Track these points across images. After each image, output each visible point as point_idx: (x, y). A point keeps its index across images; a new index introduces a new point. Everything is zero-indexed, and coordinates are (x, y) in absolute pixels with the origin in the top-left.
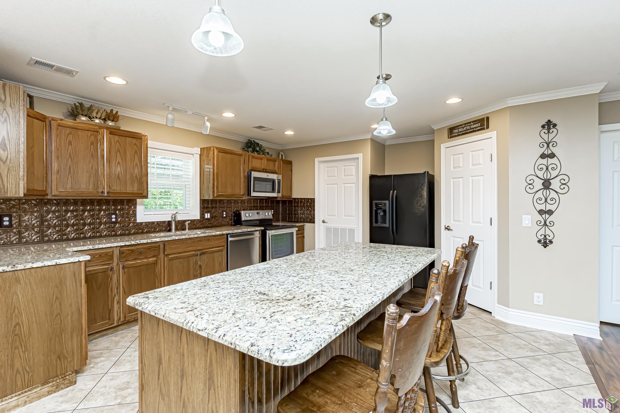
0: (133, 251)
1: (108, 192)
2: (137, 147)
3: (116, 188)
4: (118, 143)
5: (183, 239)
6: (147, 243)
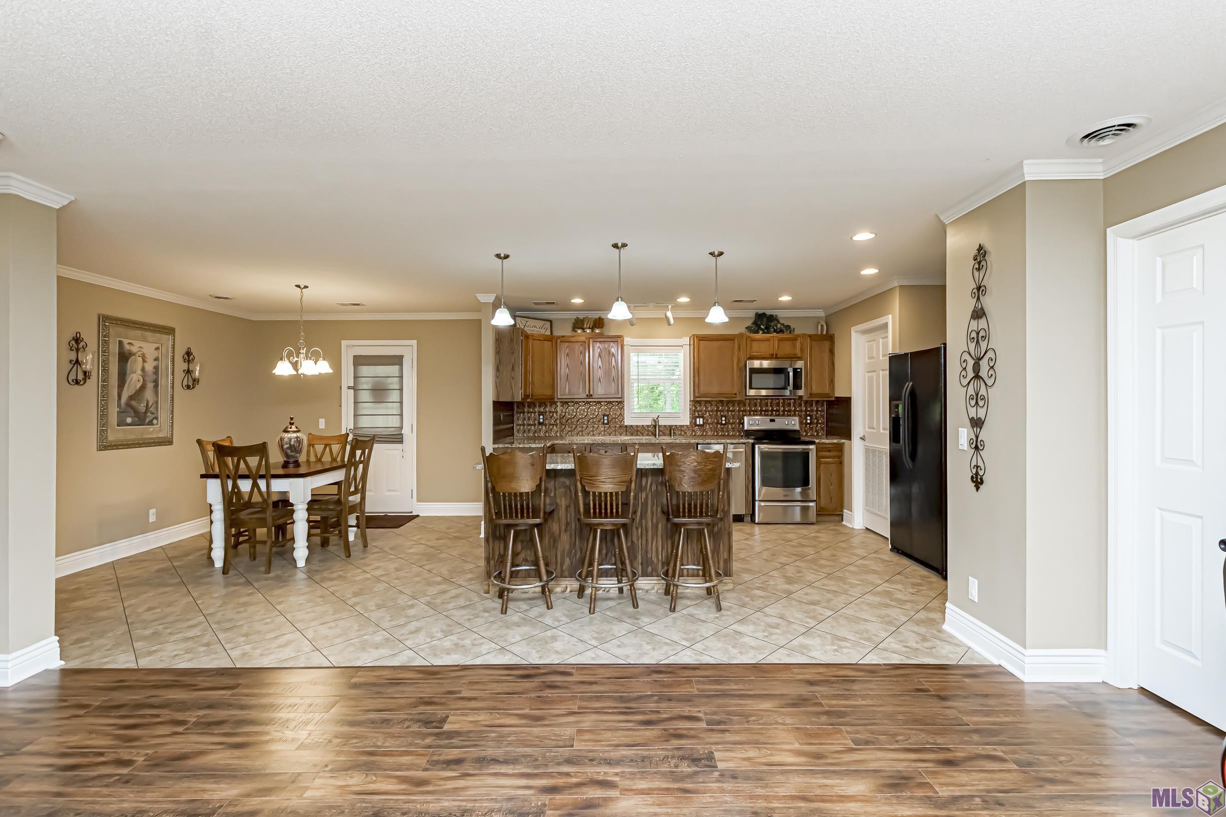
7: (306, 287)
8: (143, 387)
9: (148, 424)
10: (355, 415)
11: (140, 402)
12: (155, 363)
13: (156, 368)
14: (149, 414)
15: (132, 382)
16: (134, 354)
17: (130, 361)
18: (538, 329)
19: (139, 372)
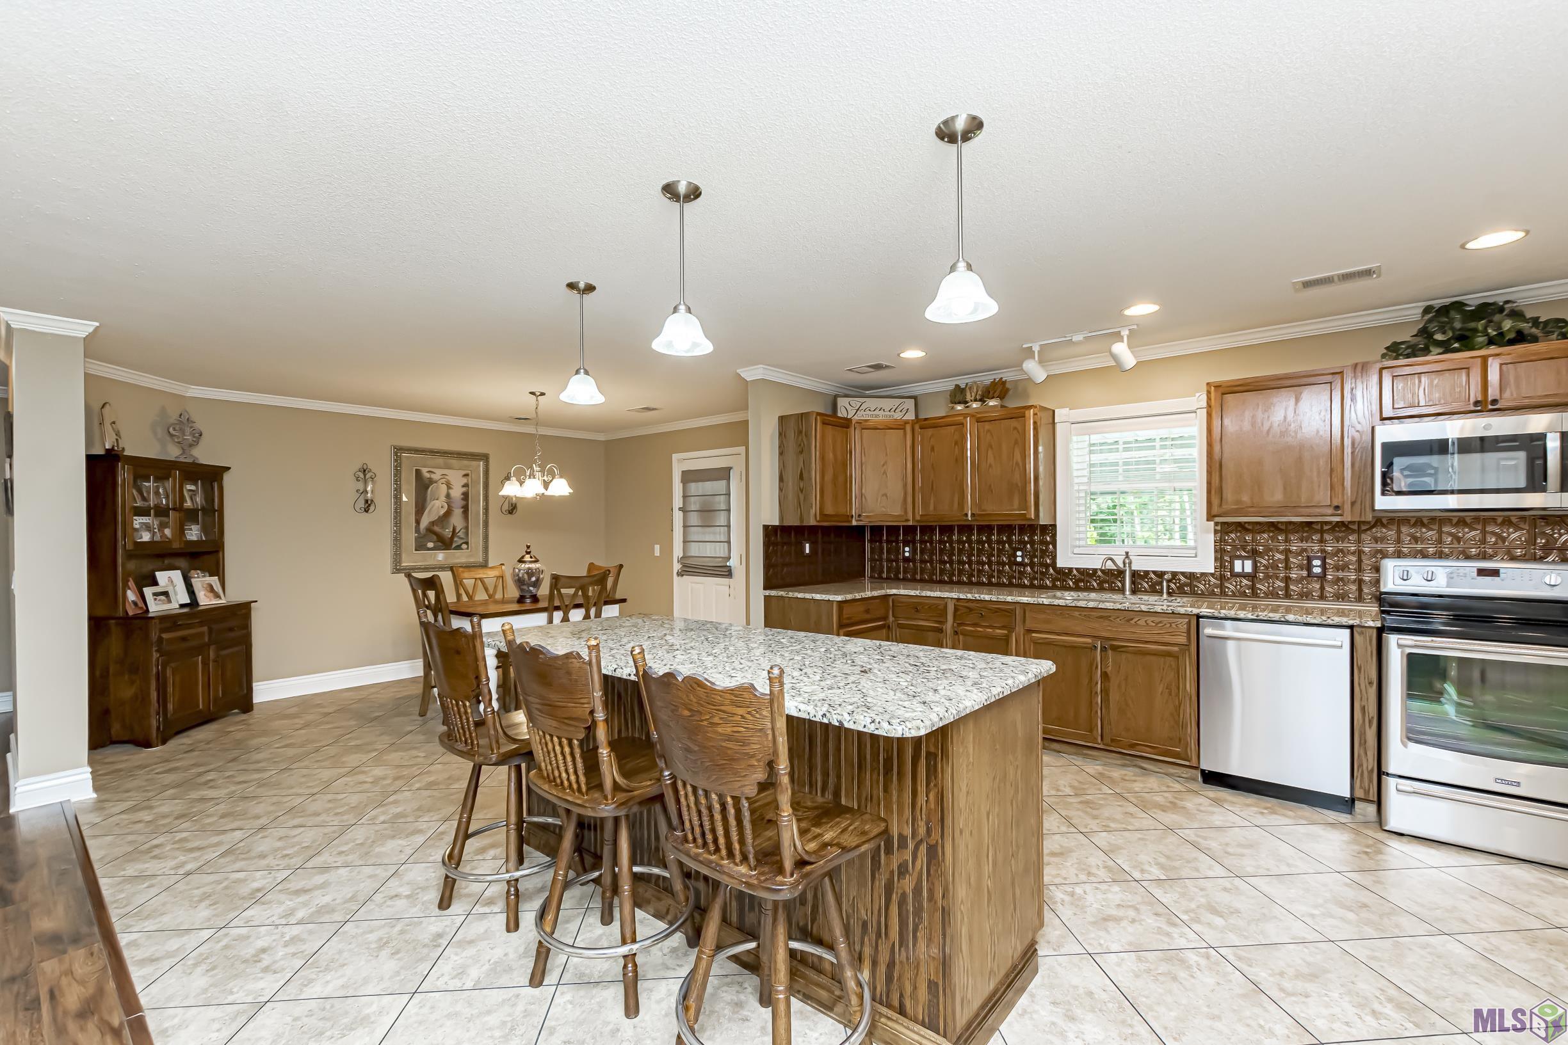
0: (970, 610)
1: (973, 515)
2: (1018, 432)
3: (991, 508)
4: (989, 434)
5: (1059, 605)
6: (991, 601)
7: (543, 394)
8: (448, 513)
9: (455, 549)
10: (685, 542)
11: (443, 528)
12: (464, 489)
13: (466, 496)
14: (456, 539)
15: (435, 507)
16: (436, 482)
17: (430, 489)
18: (886, 413)
19: (443, 498)
